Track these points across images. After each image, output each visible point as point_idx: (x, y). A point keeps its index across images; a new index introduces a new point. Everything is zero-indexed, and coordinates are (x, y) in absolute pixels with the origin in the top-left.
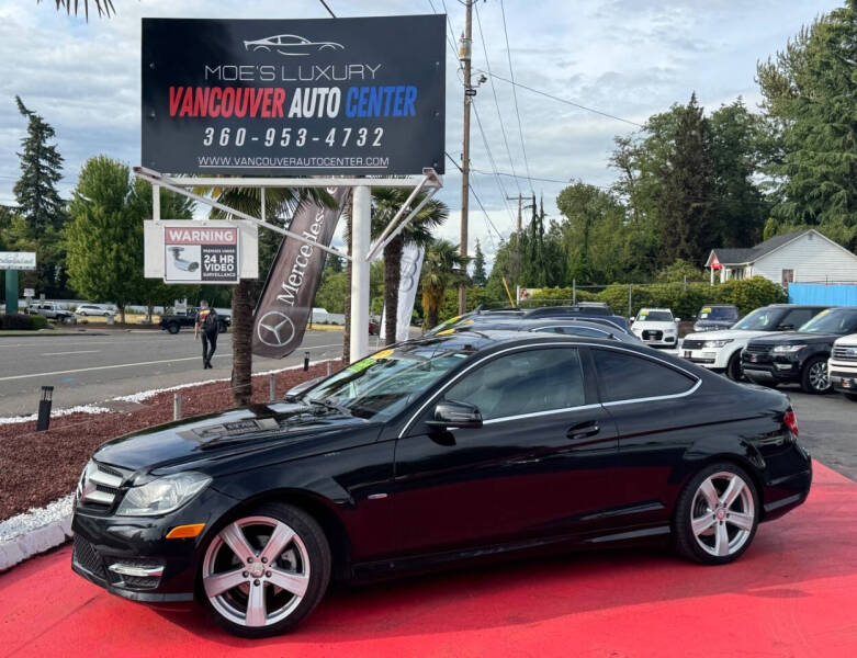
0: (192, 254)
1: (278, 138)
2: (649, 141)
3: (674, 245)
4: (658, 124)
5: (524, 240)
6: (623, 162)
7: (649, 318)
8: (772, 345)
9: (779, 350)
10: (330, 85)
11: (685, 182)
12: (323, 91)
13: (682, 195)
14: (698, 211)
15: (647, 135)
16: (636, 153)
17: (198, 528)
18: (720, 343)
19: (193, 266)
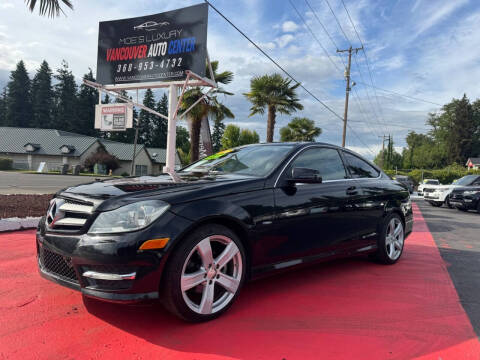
0: (110, 118)
1: (144, 66)
2: (444, 115)
3: (454, 157)
4: (447, 107)
5: (385, 153)
6: (432, 123)
7: (428, 183)
8: (463, 191)
9: (467, 193)
10: (163, 41)
11: (460, 131)
12: (160, 44)
13: (457, 136)
14: (465, 143)
15: (443, 112)
16: (439, 119)
17: (164, 241)
18: (442, 190)
19: (110, 123)
